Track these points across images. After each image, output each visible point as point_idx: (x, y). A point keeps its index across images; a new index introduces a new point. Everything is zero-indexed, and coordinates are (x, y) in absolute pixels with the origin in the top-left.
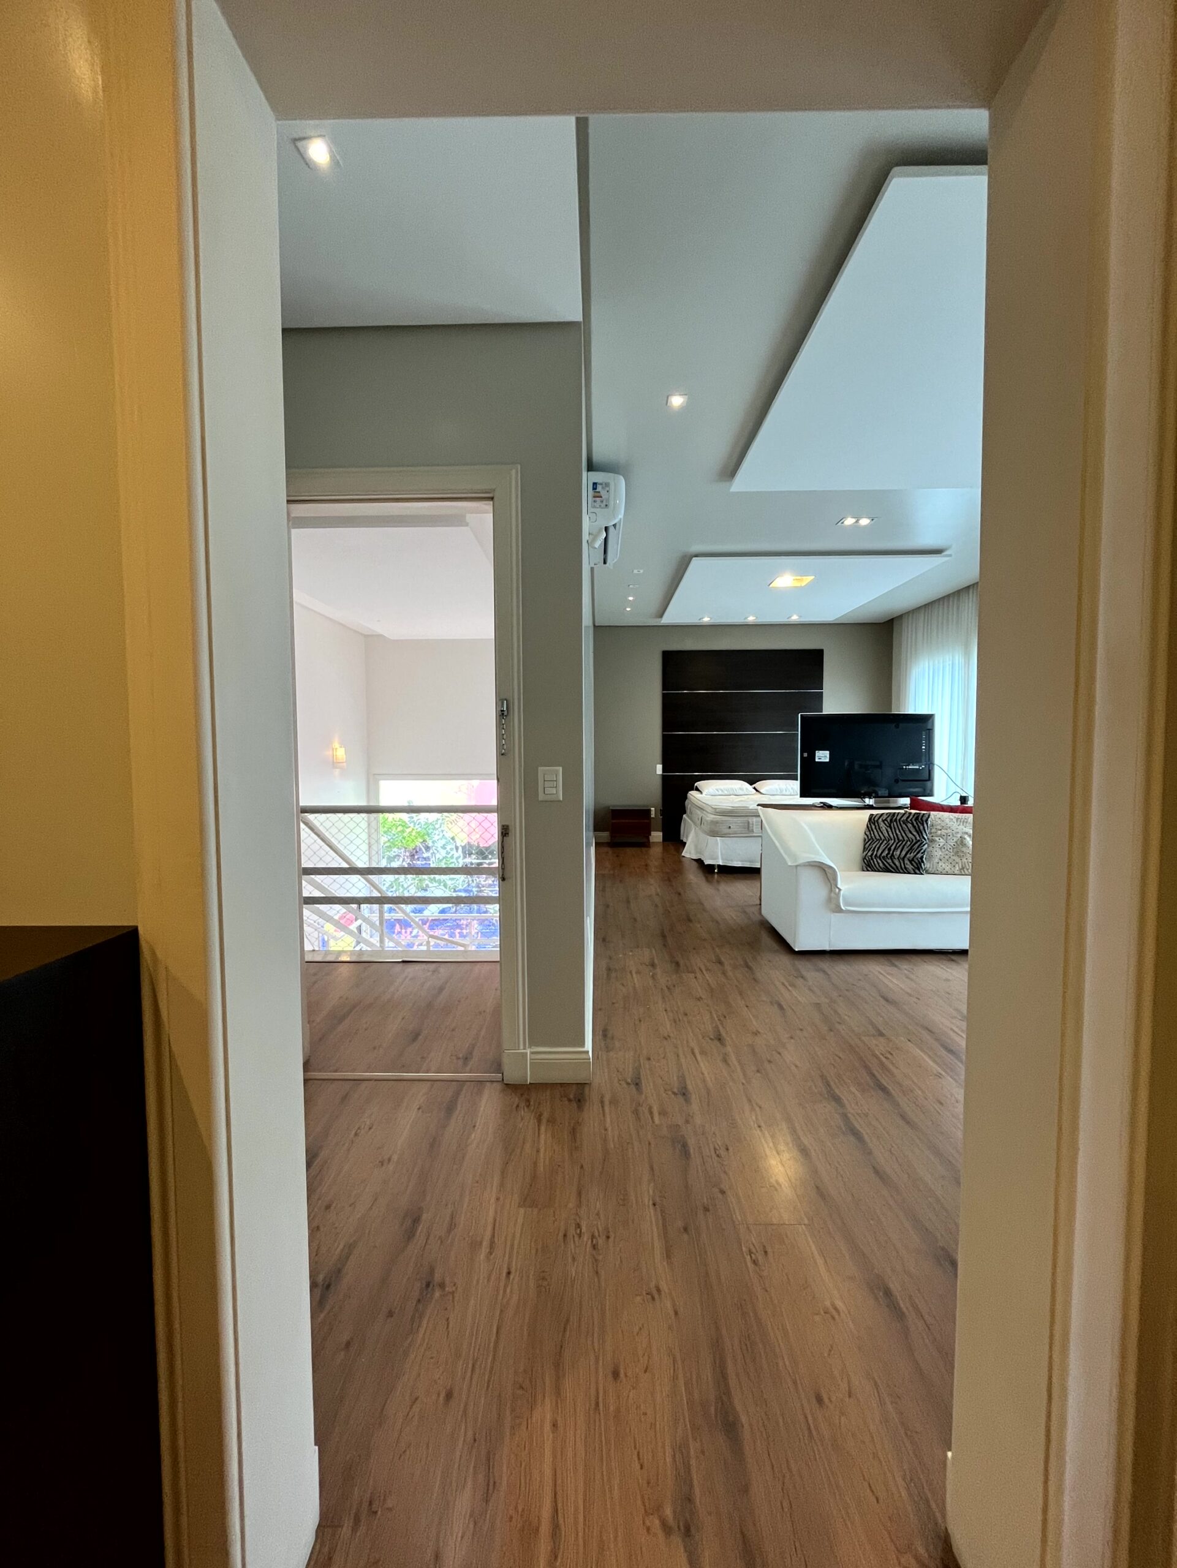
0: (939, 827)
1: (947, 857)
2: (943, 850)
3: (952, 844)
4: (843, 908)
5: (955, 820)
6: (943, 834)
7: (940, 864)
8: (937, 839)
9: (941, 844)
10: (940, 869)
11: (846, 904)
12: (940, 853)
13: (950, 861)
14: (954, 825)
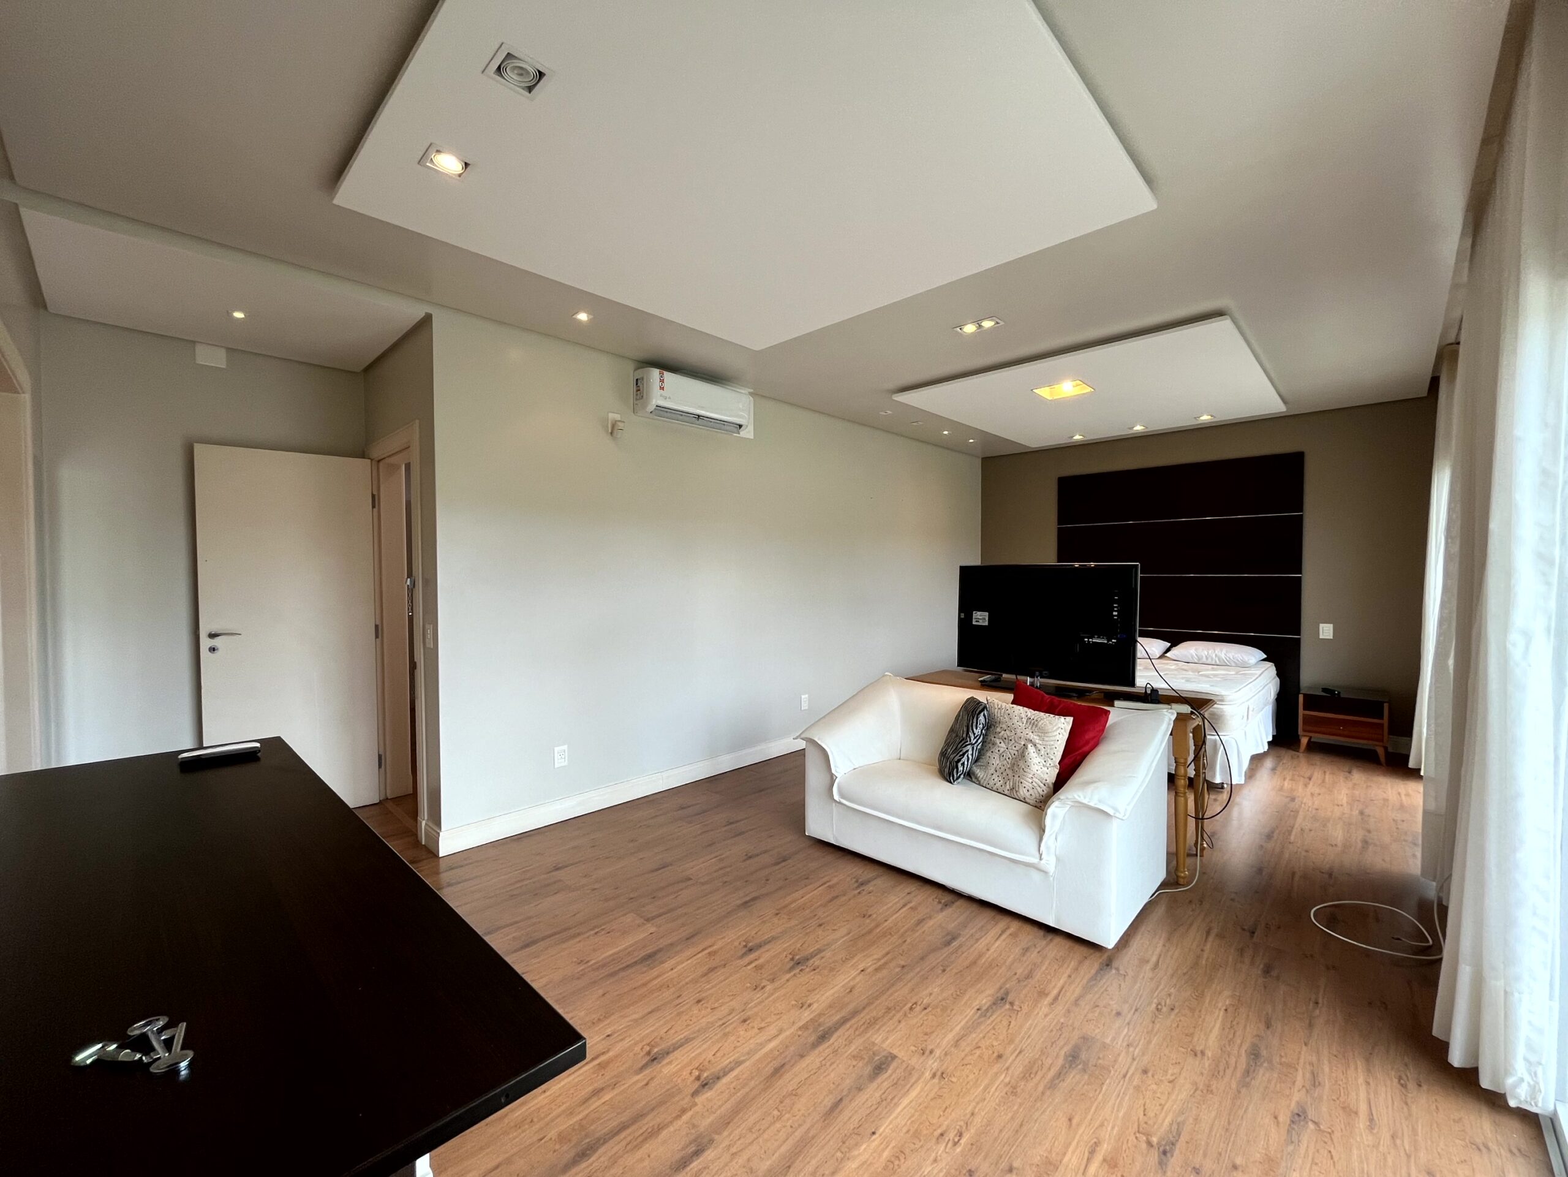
0: (1004, 726)
1: (1003, 768)
2: (1002, 759)
3: (1013, 752)
4: (836, 797)
5: (1025, 720)
6: (1005, 736)
7: (994, 777)
8: (998, 741)
9: (1002, 750)
10: (992, 783)
11: (842, 795)
12: (998, 762)
13: (1005, 774)
14: (1021, 726)
